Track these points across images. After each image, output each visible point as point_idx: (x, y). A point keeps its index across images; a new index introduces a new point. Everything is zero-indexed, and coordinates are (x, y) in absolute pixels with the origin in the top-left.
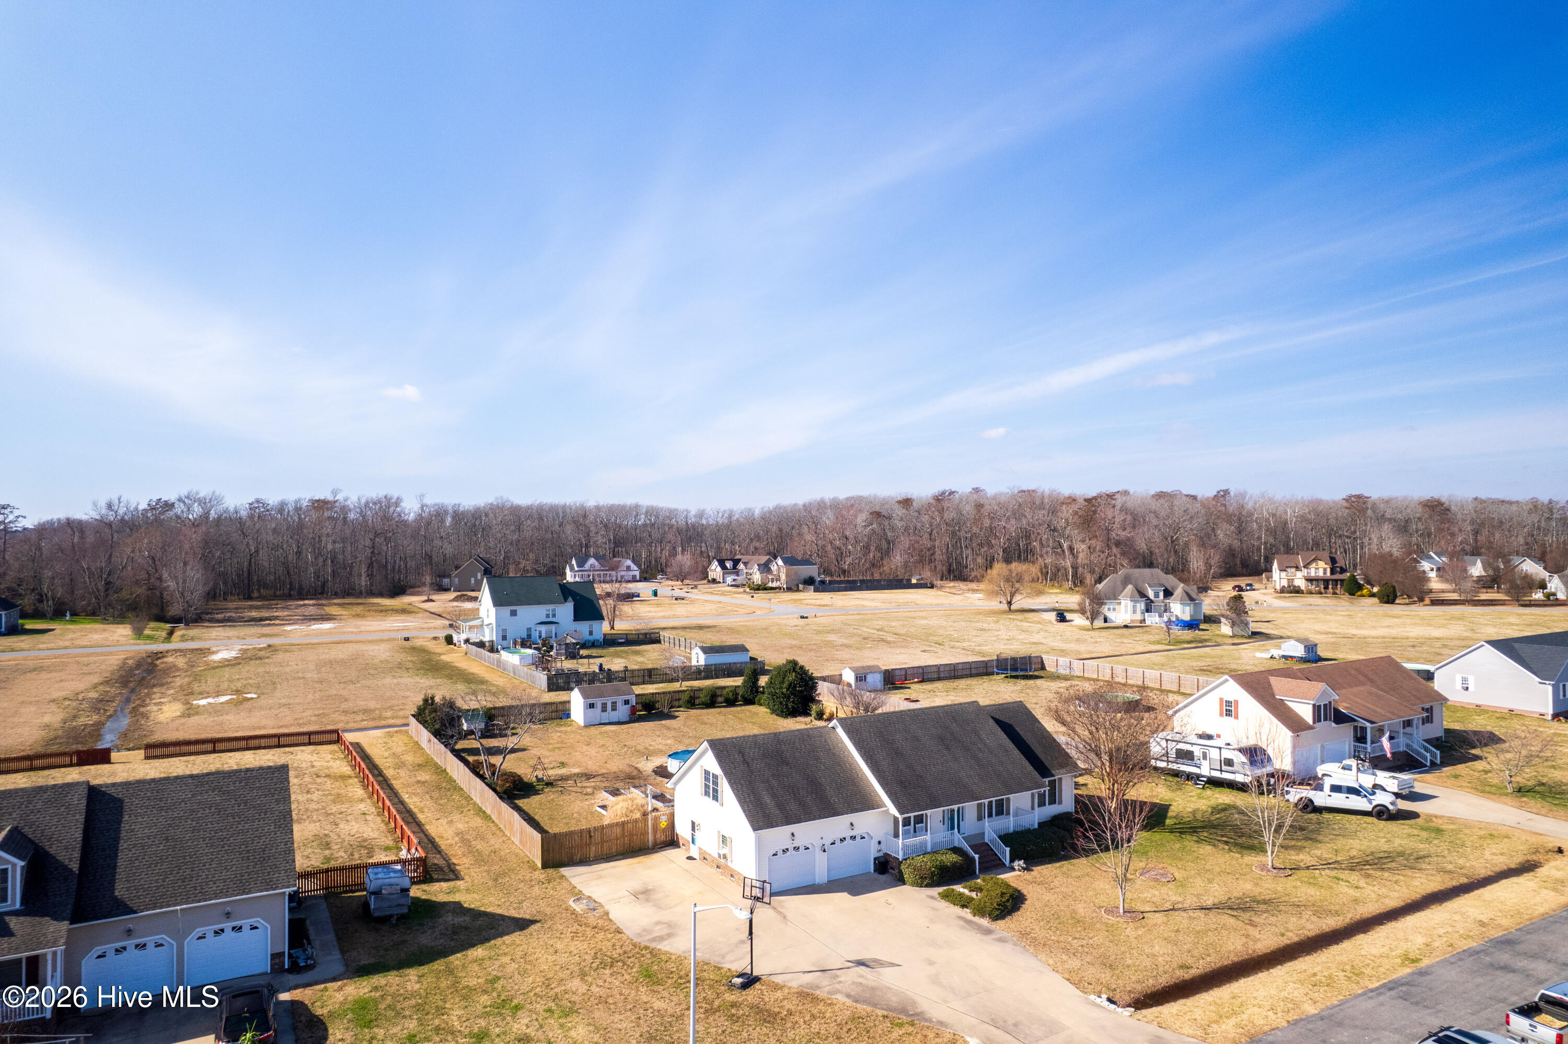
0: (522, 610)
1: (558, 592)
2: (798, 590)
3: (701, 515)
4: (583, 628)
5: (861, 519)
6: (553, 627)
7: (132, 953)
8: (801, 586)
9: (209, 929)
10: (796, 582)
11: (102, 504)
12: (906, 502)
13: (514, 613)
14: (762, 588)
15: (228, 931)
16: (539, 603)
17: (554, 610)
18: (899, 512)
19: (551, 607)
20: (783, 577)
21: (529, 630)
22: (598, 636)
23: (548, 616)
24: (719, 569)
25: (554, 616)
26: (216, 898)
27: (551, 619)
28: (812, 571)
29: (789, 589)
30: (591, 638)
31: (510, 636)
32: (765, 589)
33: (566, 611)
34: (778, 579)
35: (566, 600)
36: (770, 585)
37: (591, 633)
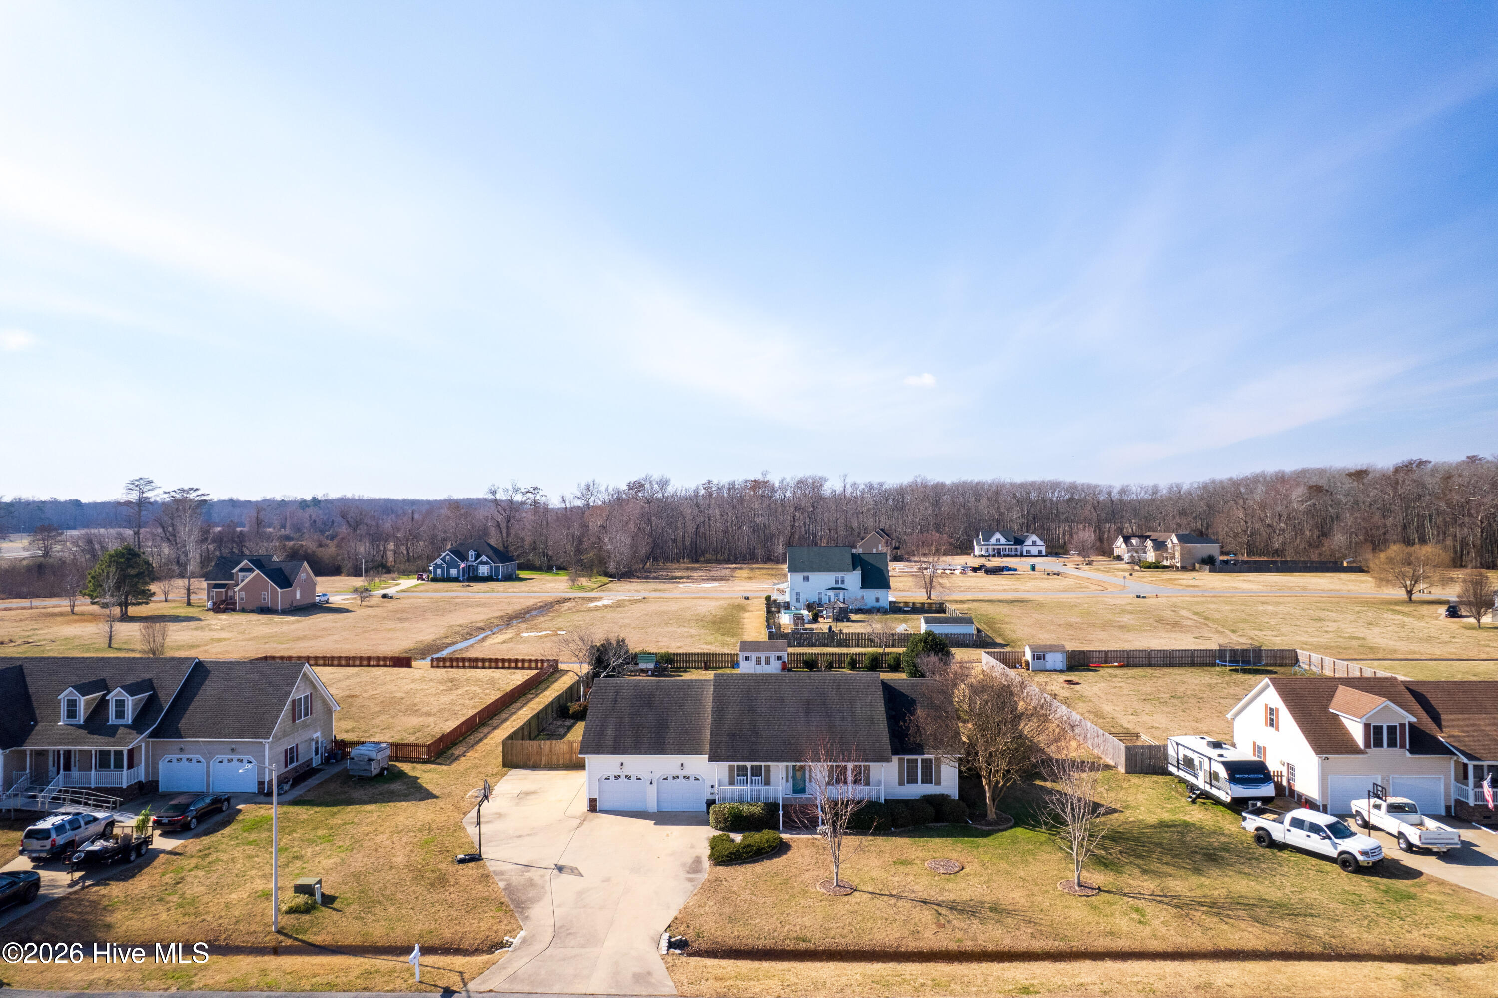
0: (814, 577)
1: (849, 561)
2: (1194, 569)
3: (1123, 491)
4: (871, 596)
5: (1298, 493)
6: (842, 592)
7: (184, 762)
8: (1197, 566)
9: (225, 757)
10: (1193, 561)
11: (583, 485)
12: (1360, 474)
13: (806, 579)
14: (1156, 566)
15: (235, 760)
16: (829, 570)
17: (843, 578)
18: (1349, 484)
19: (840, 575)
20: (1177, 555)
21: (819, 594)
22: (884, 604)
23: (837, 583)
24: (1124, 546)
25: (843, 583)
26: (225, 737)
27: (840, 586)
28: (1212, 549)
29: (1184, 569)
30: (878, 605)
31: (803, 599)
32: (1157, 567)
33: (853, 579)
34: (1173, 558)
35: (854, 569)
36: (1165, 563)
37: (878, 600)
